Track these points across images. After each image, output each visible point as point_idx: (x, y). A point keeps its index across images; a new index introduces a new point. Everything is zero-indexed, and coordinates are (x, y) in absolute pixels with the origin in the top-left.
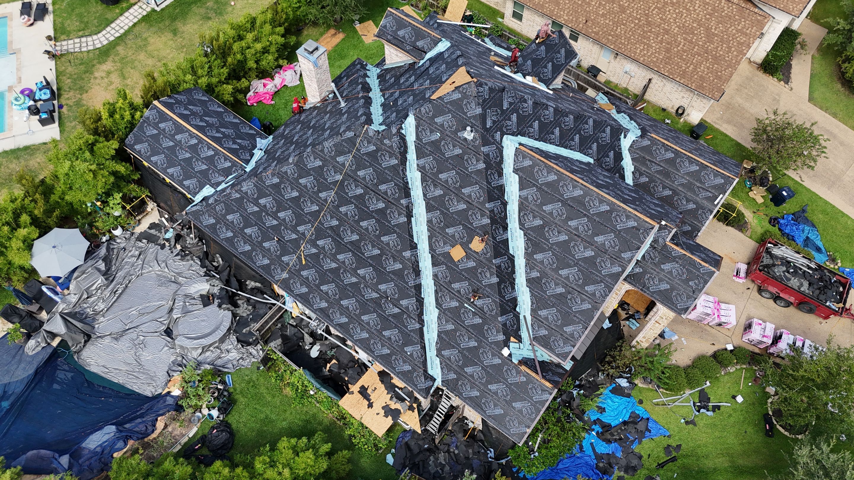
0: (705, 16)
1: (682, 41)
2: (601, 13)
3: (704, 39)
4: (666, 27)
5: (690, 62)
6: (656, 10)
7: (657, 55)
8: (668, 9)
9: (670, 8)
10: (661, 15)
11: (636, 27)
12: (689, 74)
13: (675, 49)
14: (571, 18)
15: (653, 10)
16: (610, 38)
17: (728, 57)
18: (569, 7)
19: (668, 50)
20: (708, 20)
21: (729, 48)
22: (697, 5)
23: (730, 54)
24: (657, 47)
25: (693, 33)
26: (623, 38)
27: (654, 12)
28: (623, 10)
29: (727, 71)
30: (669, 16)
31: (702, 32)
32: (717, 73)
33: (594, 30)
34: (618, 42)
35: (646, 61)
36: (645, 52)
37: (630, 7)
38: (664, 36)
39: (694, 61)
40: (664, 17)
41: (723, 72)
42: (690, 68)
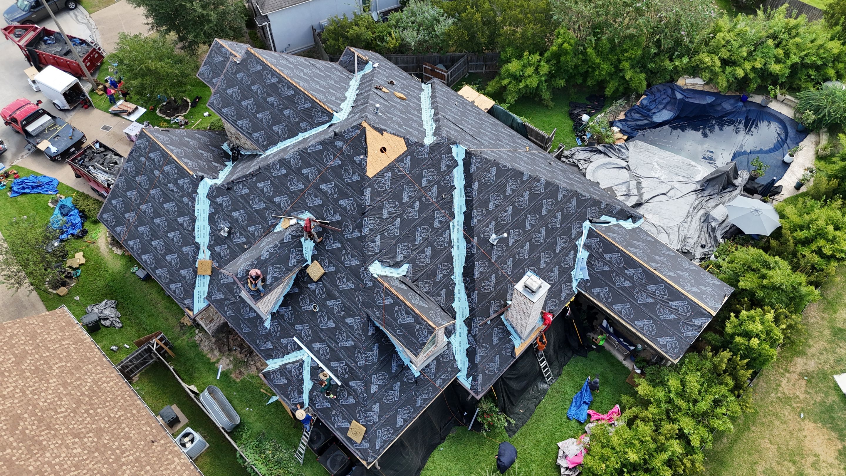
0: (9, 376)
1: (54, 368)
2: (129, 443)
3: (30, 358)
4: (62, 389)
5: (63, 347)
6: (59, 411)
7: (93, 370)
8: (46, 404)
9: (41, 404)
10: (59, 403)
11: (96, 406)
12: (72, 339)
13: (69, 365)
14: (170, 457)
15: (63, 412)
16: (134, 412)
17: (20, 331)
18: (166, 469)
19: (78, 368)
20: (10, 371)
21: (11, 338)
22: (8, 390)
23: (15, 332)
24: (86, 377)
25: (37, 368)
26: (120, 404)
27: (63, 410)
28: (99, 432)
29: (31, 322)
30: (49, 397)
31: (26, 365)
32: (43, 326)
33: (148, 429)
34: (128, 403)
35: (110, 371)
36: (104, 379)
37: (87, 430)
38: (72, 383)
39: (58, 346)
40: (56, 399)
41: (36, 323)
42: (67, 342)
